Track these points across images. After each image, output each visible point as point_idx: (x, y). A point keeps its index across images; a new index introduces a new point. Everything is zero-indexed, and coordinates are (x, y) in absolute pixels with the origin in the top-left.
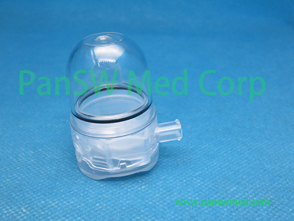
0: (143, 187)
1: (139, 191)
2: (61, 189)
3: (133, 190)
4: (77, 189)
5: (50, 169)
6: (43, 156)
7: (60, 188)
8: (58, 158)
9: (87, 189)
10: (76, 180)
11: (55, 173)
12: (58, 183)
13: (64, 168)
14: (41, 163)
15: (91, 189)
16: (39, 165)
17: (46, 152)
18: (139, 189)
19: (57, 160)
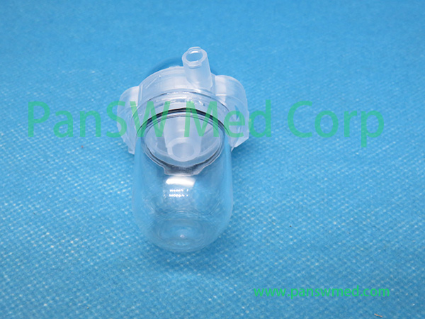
0: (124, 191)
1: (118, 195)
2: (29, 187)
3: (111, 194)
4: (47, 187)
5: (19, 158)
6: (14, 139)
7: (27, 186)
8: (31, 142)
9: (57, 188)
10: (48, 175)
11: (25, 163)
12: (26, 178)
13: (36, 157)
14: (10, 149)
15: (62, 189)
16: (7, 153)
17: (19, 133)
18: (119, 192)
19: (31, 145)
